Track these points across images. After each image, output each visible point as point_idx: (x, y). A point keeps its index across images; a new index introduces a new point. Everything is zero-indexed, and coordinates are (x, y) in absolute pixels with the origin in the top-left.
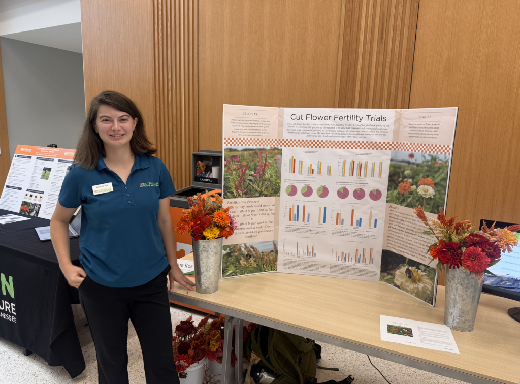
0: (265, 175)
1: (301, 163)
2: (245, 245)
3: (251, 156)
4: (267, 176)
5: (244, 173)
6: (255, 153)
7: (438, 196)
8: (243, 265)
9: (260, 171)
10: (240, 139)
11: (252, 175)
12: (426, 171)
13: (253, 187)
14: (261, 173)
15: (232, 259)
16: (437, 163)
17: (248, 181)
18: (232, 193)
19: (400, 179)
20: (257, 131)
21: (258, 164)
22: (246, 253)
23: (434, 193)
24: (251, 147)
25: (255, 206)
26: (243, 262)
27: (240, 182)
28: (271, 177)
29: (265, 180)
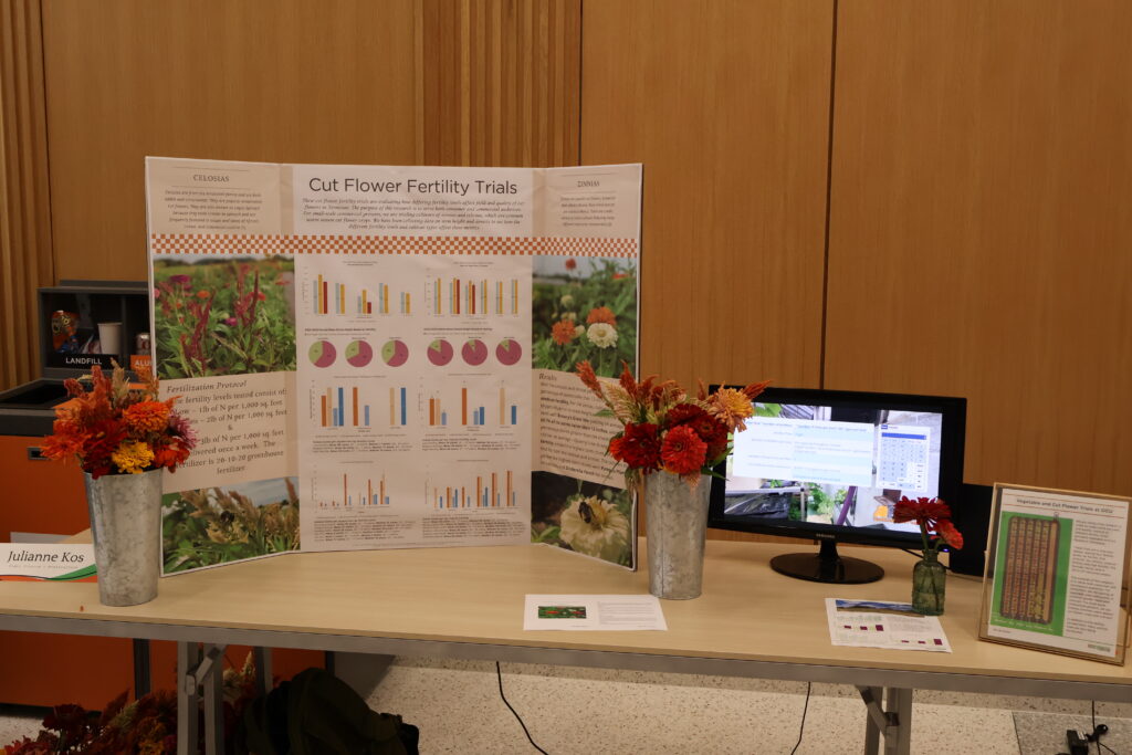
0: (257, 320)
1: (341, 288)
2: (217, 490)
3: (219, 276)
4: (261, 323)
5: (205, 318)
6: (229, 268)
7: (623, 341)
8: (215, 540)
9: (244, 311)
10: (191, 236)
11: (224, 322)
12: (600, 294)
13: (229, 351)
14: (247, 315)
15: (186, 528)
16: (617, 276)
17: (216, 337)
18: (178, 366)
19: (555, 315)
20: (232, 218)
21: (238, 294)
22: (221, 511)
23: (616, 337)
24: (218, 255)
25: (237, 396)
26: (213, 533)
27: (196, 340)
28: (272, 324)
29: (258, 332)
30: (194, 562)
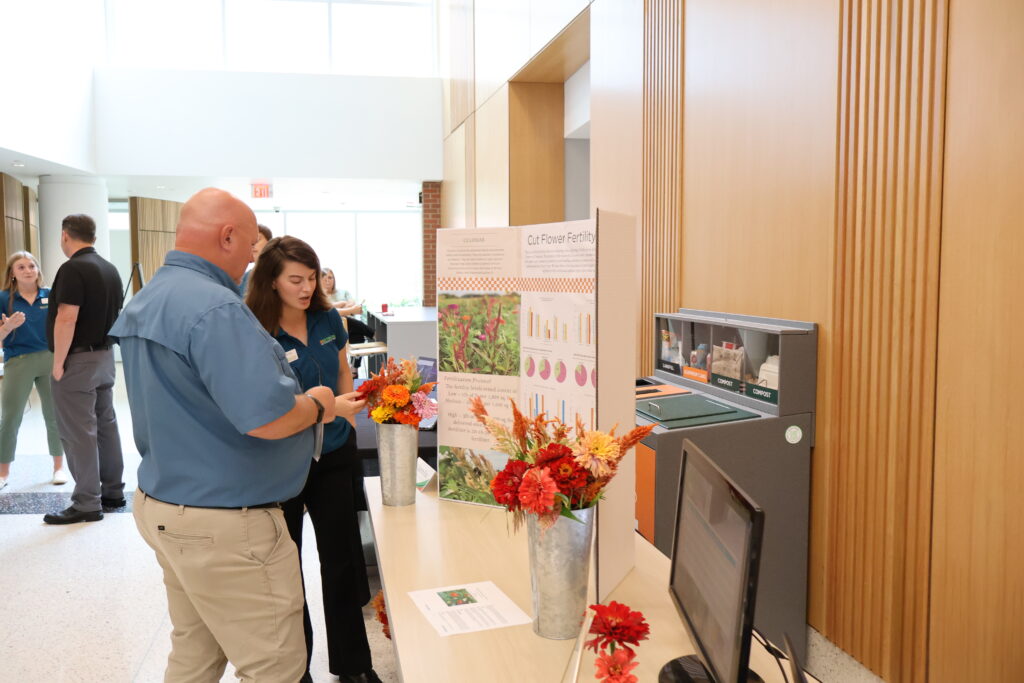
0: (498, 338)
2: (471, 451)
3: (475, 306)
4: (501, 340)
5: (466, 333)
6: (484, 301)
8: (469, 485)
9: (491, 330)
10: (460, 279)
11: (477, 337)
13: (481, 358)
14: (492, 334)
15: (453, 471)
17: (473, 347)
18: (451, 363)
20: (486, 266)
21: (487, 319)
22: (474, 467)
24: (476, 292)
25: (485, 389)
26: (469, 479)
27: (461, 348)
28: (509, 342)
29: (499, 346)
30: (455, 496)
